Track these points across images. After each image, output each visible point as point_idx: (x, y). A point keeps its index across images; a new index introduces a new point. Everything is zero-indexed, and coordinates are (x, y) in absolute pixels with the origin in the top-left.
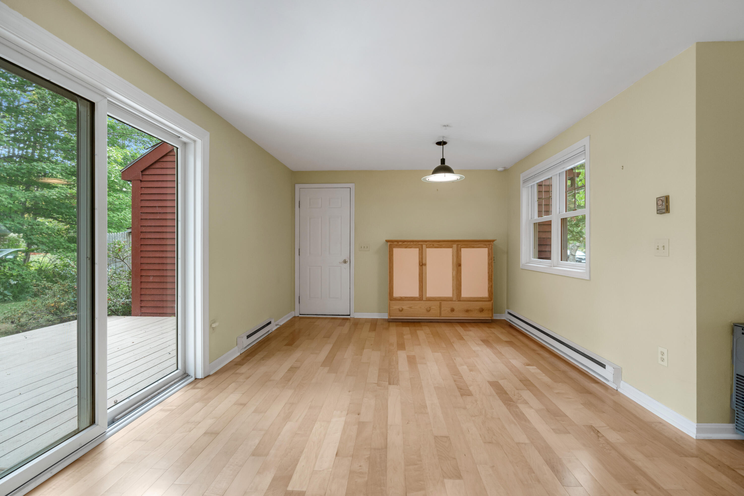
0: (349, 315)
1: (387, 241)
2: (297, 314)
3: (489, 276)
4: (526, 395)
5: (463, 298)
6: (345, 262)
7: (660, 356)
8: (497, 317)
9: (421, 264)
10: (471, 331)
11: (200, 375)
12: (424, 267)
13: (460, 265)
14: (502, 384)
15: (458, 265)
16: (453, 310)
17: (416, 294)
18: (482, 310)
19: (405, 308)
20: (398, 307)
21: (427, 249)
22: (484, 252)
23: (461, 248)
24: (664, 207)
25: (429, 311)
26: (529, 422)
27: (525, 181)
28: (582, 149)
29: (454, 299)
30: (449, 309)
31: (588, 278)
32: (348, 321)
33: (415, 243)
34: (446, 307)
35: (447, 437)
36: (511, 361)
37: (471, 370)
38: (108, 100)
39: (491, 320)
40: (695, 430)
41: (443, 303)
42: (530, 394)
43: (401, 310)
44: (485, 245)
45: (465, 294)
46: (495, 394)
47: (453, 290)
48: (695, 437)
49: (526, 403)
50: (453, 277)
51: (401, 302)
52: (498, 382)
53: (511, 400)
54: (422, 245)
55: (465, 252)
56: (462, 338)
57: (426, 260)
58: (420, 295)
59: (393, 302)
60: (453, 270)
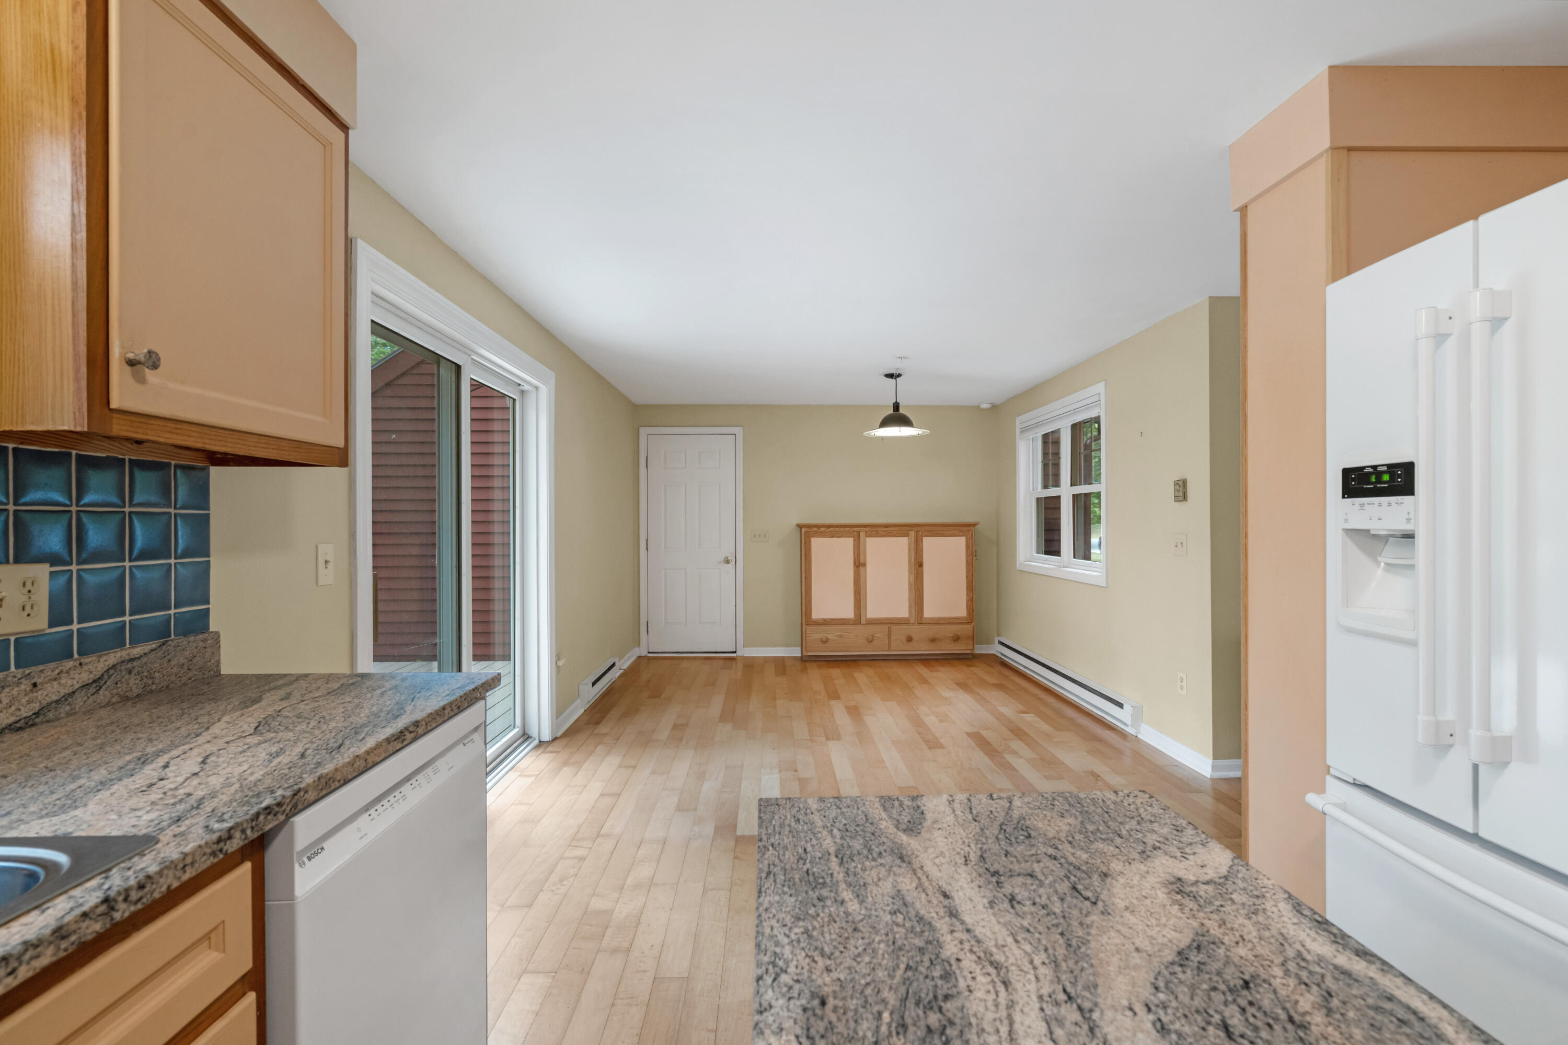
0: (735, 652)
1: (800, 526)
2: (644, 653)
3: (968, 583)
4: (1016, 745)
5: (926, 618)
6: (727, 561)
7: (1179, 683)
8: (980, 649)
9: (857, 564)
10: (939, 671)
11: (546, 737)
12: (862, 568)
13: (921, 565)
14: (985, 735)
15: (918, 565)
16: (910, 639)
17: (848, 613)
18: (956, 639)
19: (830, 637)
20: (818, 636)
21: (868, 539)
22: (959, 542)
23: (922, 536)
24: (1181, 494)
25: (871, 641)
26: (1016, 770)
27: (1023, 431)
28: (1096, 398)
29: (912, 621)
30: (904, 638)
31: (1104, 585)
32: (734, 662)
33: (847, 529)
34: (899, 634)
35: (914, 787)
36: (998, 708)
37: (941, 721)
38: (472, 359)
39: (971, 654)
40: (1210, 768)
41: (893, 627)
42: (1023, 744)
43: (825, 641)
44: (961, 531)
45: (929, 612)
46: (973, 744)
47: (910, 607)
48: (1209, 777)
49: (1015, 753)
50: (910, 584)
51: (823, 627)
52: (979, 733)
53: (996, 751)
54: (859, 532)
55: (930, 544)
56: (925, 681)
57: (865, 558)
58: (855, 615)
59: (811, 627)
60: (910, 572)
